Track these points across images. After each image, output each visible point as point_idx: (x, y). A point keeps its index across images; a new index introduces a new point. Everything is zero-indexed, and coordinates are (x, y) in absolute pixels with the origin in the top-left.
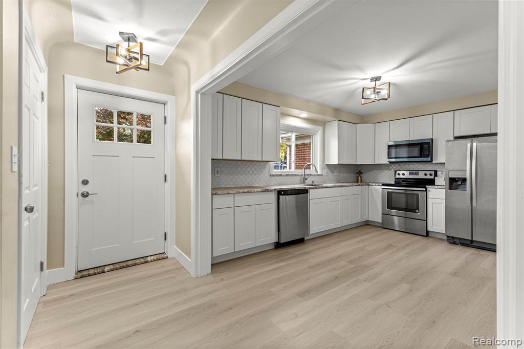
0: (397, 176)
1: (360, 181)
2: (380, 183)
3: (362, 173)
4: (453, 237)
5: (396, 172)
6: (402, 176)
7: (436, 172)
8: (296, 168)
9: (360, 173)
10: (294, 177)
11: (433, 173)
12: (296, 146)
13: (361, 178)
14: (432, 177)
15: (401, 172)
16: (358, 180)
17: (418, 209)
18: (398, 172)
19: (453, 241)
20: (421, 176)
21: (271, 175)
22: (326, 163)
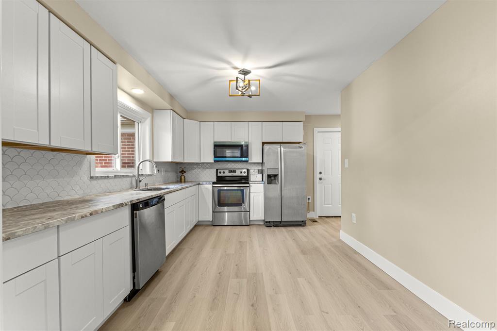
0: (219, 175)
1: (183, 180)
2: (209, 182)
3: (185, 172)
4: (269, 222)
5: (217, 170)
6: (222, 174)
7: (248, 170)
8: (123, 167)
9: (183, 172)
10: (125, 179)
11: (246, 170)
12: (123, 135)
13: (185, 177)
14: (246, 174)
15: (222, 171)
16: (181, 179)
17: (244, 203)
18: (219, 171)
19: (269, 224)
20: (238, 173)
21: (92, 178)
22: (155, 161)
